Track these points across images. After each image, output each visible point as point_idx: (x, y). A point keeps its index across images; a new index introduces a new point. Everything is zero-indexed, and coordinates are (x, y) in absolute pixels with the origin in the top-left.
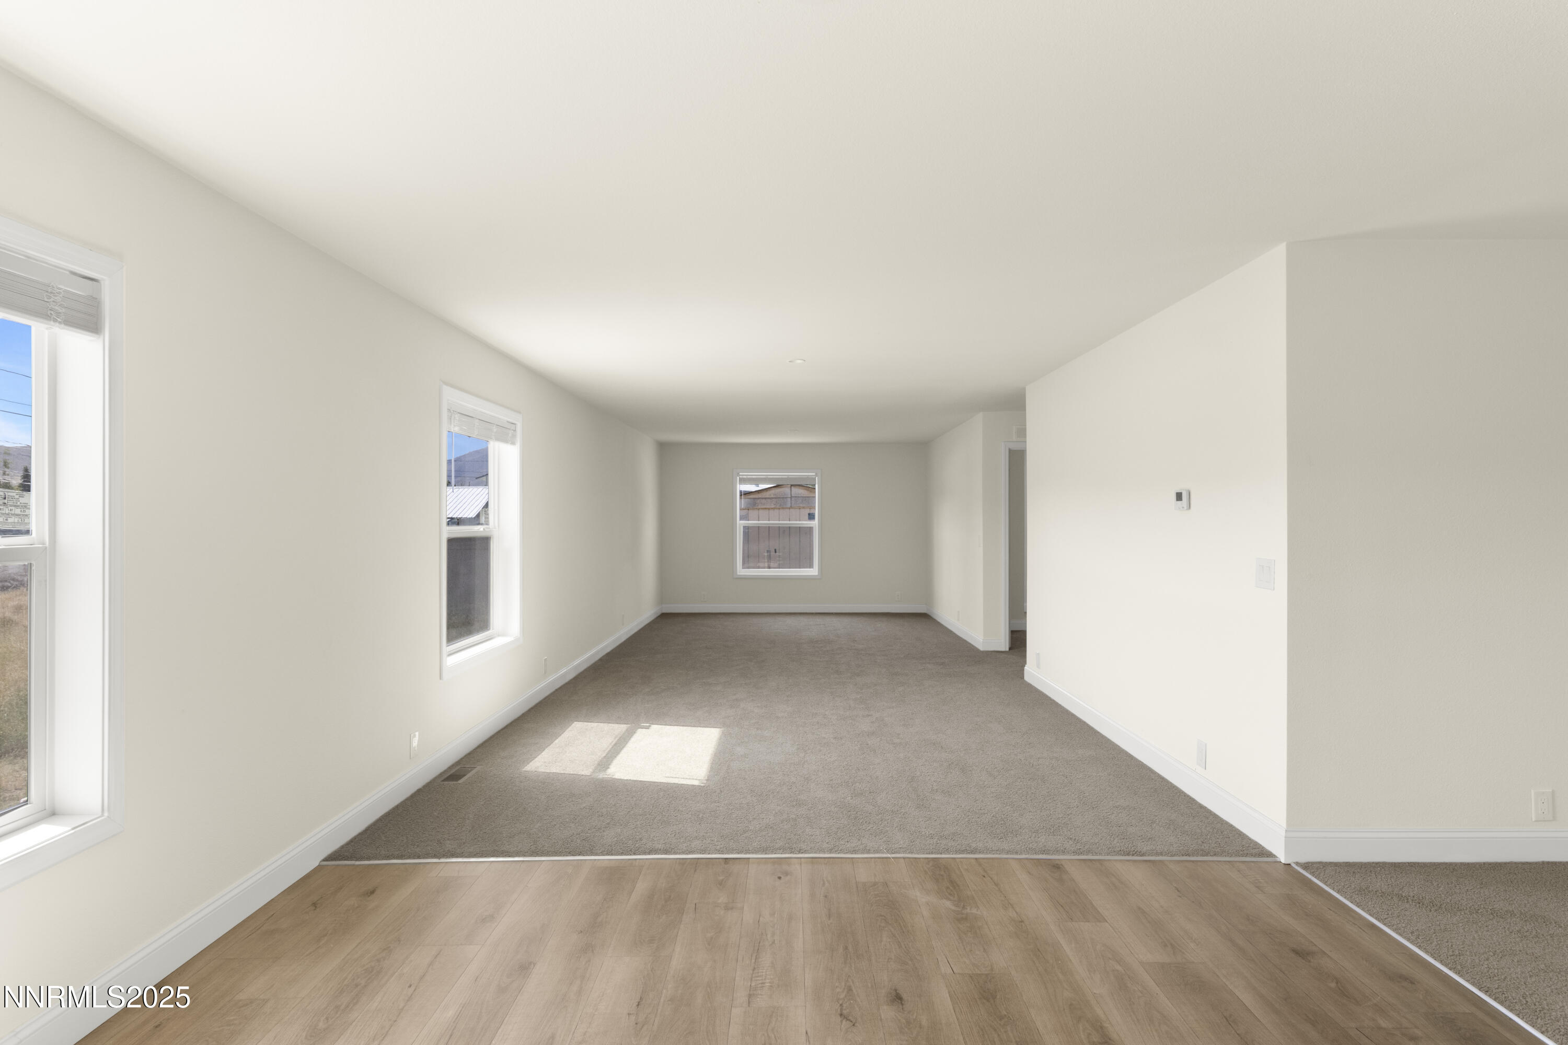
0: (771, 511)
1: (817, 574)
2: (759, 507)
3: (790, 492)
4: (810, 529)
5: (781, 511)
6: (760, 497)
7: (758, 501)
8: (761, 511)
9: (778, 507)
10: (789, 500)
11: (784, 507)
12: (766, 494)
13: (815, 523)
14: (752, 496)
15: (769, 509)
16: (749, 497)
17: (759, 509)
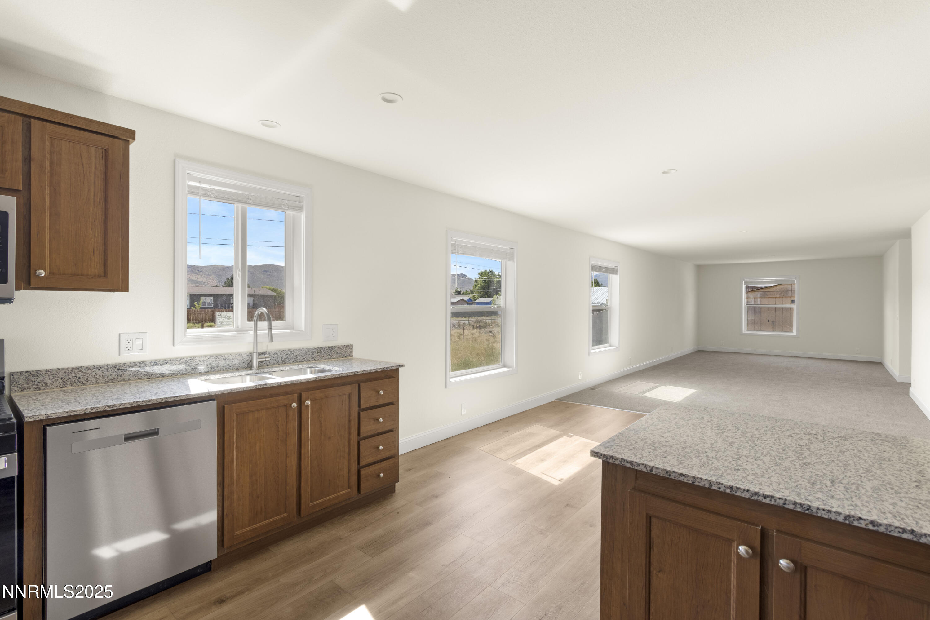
0: (777, 299)
1: (795, 334)
2: (768, 296)
3: (790, 287)
4: (791, 309)
5: (784, 299)
6: (769, 290)
7: (768, 293)
8: (770, 299)
9: (782, 296)
10: (790, 292)
11: (786, 296)
12: (774, 289)
13: (794, 306)
14: (763, 290)
15: (775, 298)
16: (763, 291)
17: (768, 298)
